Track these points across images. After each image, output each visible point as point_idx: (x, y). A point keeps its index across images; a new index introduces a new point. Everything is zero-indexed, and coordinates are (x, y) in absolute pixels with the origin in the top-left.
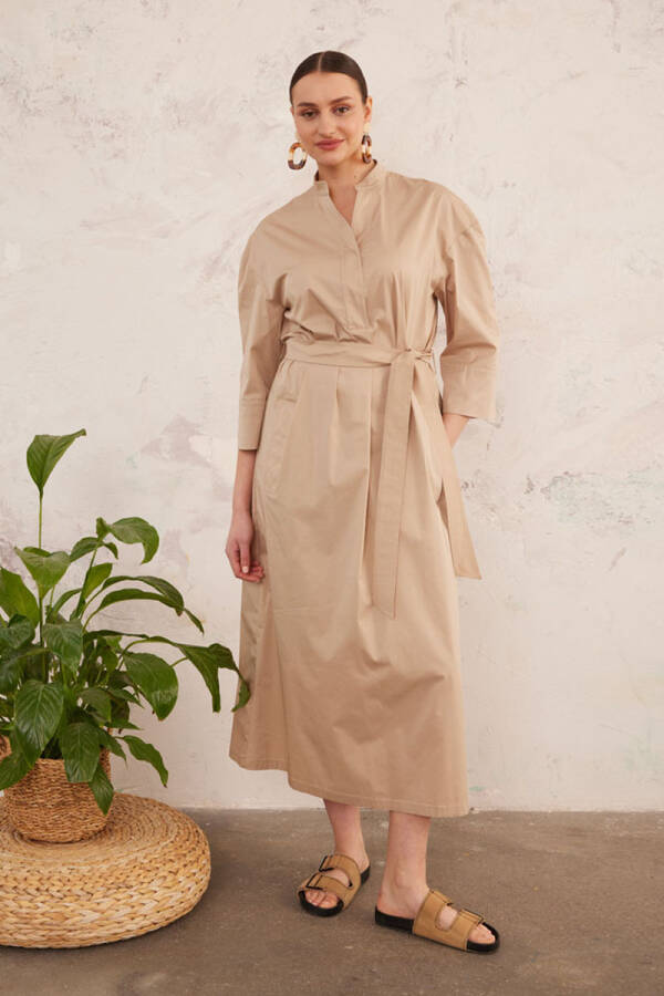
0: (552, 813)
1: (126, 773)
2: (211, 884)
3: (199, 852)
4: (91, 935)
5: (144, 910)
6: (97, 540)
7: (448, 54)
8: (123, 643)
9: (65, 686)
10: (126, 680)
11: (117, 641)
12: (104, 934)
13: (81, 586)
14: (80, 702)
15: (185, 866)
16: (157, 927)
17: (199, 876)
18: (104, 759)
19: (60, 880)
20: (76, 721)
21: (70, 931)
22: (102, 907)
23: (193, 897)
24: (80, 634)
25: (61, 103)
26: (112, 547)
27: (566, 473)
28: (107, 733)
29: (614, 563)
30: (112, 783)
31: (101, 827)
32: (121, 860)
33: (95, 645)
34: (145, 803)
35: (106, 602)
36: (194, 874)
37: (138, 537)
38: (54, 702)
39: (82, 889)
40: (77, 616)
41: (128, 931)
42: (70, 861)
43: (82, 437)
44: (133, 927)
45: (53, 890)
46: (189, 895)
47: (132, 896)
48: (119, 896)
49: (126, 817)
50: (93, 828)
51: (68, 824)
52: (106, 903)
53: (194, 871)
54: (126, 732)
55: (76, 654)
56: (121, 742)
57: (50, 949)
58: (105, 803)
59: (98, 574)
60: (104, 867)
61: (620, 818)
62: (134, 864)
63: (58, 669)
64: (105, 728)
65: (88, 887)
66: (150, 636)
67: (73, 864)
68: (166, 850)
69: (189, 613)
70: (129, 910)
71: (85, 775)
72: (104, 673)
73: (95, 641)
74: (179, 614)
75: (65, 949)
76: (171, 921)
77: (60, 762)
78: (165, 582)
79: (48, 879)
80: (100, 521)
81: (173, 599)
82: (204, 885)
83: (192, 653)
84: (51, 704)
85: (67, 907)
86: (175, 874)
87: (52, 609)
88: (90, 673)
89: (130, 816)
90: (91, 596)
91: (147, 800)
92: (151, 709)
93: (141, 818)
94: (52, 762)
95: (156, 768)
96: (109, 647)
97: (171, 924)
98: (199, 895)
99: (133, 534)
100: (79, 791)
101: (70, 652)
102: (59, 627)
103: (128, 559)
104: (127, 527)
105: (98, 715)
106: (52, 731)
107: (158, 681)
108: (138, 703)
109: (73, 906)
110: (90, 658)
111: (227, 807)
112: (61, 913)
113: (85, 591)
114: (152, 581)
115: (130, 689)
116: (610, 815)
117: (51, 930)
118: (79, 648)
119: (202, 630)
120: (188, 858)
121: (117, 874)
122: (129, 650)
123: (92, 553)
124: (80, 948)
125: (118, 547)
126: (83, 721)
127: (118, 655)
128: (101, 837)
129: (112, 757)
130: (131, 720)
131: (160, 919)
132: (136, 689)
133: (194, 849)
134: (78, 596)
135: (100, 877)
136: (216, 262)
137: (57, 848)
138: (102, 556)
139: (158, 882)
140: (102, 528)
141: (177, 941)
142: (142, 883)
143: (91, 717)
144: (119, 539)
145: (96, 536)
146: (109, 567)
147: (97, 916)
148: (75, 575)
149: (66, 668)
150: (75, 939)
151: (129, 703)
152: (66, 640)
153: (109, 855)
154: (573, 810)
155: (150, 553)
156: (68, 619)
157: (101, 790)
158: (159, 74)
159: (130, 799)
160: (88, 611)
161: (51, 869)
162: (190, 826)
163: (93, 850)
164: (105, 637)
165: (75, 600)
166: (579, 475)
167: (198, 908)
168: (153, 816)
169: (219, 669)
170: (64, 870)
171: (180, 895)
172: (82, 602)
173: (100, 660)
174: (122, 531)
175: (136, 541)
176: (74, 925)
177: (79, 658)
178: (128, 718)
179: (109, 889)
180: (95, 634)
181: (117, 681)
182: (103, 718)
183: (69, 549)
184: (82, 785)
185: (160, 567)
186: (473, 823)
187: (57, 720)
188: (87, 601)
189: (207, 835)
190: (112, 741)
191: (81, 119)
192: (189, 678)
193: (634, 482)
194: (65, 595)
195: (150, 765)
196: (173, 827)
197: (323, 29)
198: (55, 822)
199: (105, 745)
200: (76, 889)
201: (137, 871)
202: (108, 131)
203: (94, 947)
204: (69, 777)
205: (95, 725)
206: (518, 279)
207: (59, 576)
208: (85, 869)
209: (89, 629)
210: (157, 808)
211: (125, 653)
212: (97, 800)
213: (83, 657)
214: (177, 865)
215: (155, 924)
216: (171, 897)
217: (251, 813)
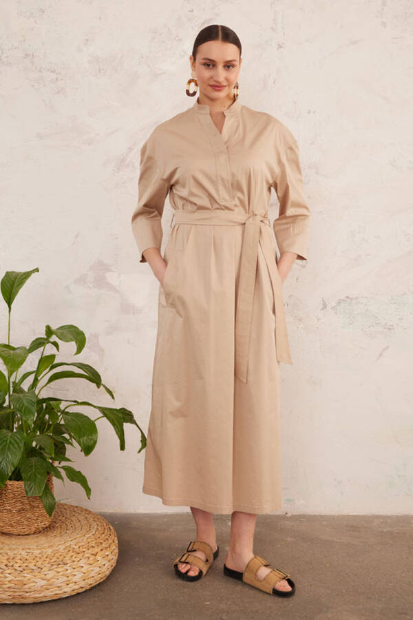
0: (338, 516)
1: (63, 490)
2: (118, 562)
3: (110, 541)
4: (42, 595)
5: (75, 579)
6: (47, 339)
7: (272, 28)
8: (62, 406)
9: (25, 434)
10: (64, 430)
11: (58, 405)
12: (50, 594)
13: (35, 369)
14: (34, 444)
15: (102, 550)
16: (83, 590)
17: (110, 557)
18: (49, 481)
19: (21, 559)
20: (32, 457)
21: (27, 592)
22: (48, 577)
23: (106, 571)
24: (35, 400)
25: (24, 58)
26: (55, 344)
27: (347, 297)
28: (51, 464)
29: (380, 355)
30: (55, 496)
31: (47, 525)
32: (60, 547)
33: (44, 407)
34: (76, 509)
35: (51, 380)
36: (108, 555)
37: (73, 338)
38: (18, 444)
39: (35, 565)
40: (32, 389)
41: (65, 592)
42: (28, 547)
43: (36, 273)
44: (68, 590)
45: (16, 566)
46: (104, 569)
47: (67, 570)
48: (59, 570)
49: (64, 518)
50: (42, 525)
51: (26, 522)
52: (51, 574)
53: (107, 553)
54: (64, 463)
55: (31, 413)
56: (60, 469)
57: (14, 604)
58: (50, 509)
59: (47, 361)
60: (49, 551)
62: (69, 549)
63: (20, 423)
64: (51, 461)
65: (39, 564)
66: (80, 401)
67: (29, 549)
68: (89, 540)
69: (104, 386)
70: (65, 579)
71: (37, 492)
72: (50, 425)
73: (44, 405)
74: (98, 387)
75: (23, 604)
76: (93, 585)
77: (21, 483)
78: (90, 367)
79: (13, 558)
80: (48, 328)
81: (95, 378)
82: (114, 562)
83: (107, 412)
84: (16, 446)
85: (25, 577)
86: (96, 555)
87: (17, 384)
88: (41, 426)
89: (66, 518)
90: (41, 377)
91: (77, 507)
92: (80, 448)
93: (73, 519)
94: (16, 483)
95: (84, 488)
96: (53, 409)
97: (92, 588)
98: (110, 570)
99: (69, 336)
100: (33, 502)
101: (29, 412)
102: (21, 395)
103: (66, 352)
104: (65, 331)
105: (46, 453)
106: (16, 462)
107: (85, 431)
108: (72, 445)
109: (29, 576)
110: (41, 416)
111: (129, 511)
112: (22, 581)
113: (38, 372)
114: (81, 366)
115: (66, 436)
116: (378, 517)
117: (15, 592)
118: (34, 409)
119: (113, 398)
120: (104, 546)
121: (57, 555)
122: (66, 410)
123: (42, 348)
124: (34, 604)
125: (59, 344)
126: (35, 456)
127: (59, 414)
128: (47, 531)
129: (55, 480)
130: (67, 455)
131: (85, 585)
132: (70, 434)
133: (107, 539)
134: (34, 374)
135: (47, 557)
136: (123, 160)
137: (19, 538)
138: (49, 350)
139: (83, 561)
140: (49, 332)
141: (96, 599)
142: (74, 561)
143: (41, 453)
144: (60, 339)
145: (45, 337)
146: (53, 357)
147: (44, 582)
148: (31, 363)
149: (26, 422)
150: (31, 597)
151: (66, 445)
152: (26, 404)
153: (52, 544)
155: (79, 350)
156: (26, 390)
157: (47, 501)
158: (87, 40)
159: (66, 507)
160: (40, 385)
161: (15, 552)
162: (104, 524)
163: (42, 540)
164: (51, 402)
165: (32, 378)
166: (356, 298)
167: (110, 578)
168: (81, 518)
169: (125, 424)
170: (24, 553)
171: (98, 569)
172: (36, 380)
173: (47, 417)
174: (62, 333)
175: (72, 340)
176: (30, 588)
177: (34, 416)
178: (65, 454)
179: (52, 565)
180: (44, 400)
181: (58, 430)
182: (49, 454)
183: (28, 345)
184: (35, 498)
185: (87, 357)
186: (287, 522)
187: (19, 456)
188: (39, 378)
189: (116, 530)
190: (55, 469)
191: (36, 68)
192: (105, 428)
194: (24, 375)
195: (79, 485)
196: (94, 525)
197: (192, 11)
198: (18, 522)
199: (50, 471)
200: (31, 566)
201: (71, 554)
202: (53, 76)
203: (42, 602)
204: (27, 493)
205: (44, 459)
206: (317, 173)
207: (21, 363)
208: (37, 552)
209: (40, 397)
210: (83, 513)
211: (63, 412)
212: (45, 507)
213: (36, 414)
214: (96, 550)
215: (82, 588)
216: (93, 570)
217: (145, 515)
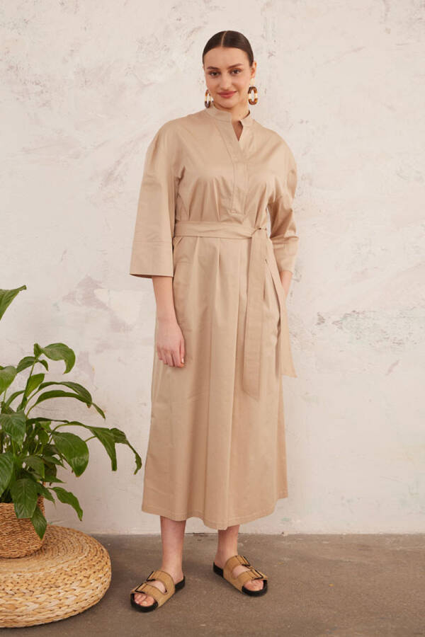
0: (348, 536)
1: (53, 510)
2: (112, 583)
3: (103, 563)
4: (33, 619)
5: (67, 602)
6: (35, 358)
7: (263, 36)
8: (52, 426)
9: (14, 455)
10: (54, 450)
11: (48, 425)
12: (42, 618)
13: (24, 389)
14: (24, 465)
15: (94, 572)
16: (77, 613)
17: (103, 579)
18: (40, 502)
19: (12, 583)
20: (22, 478)
21: (19, 616)
22: (40, 600)
23: (100, 593)
24: (24, 420)
25: (8, 70)
26: (44, 363)
27: (354, 311)
28: (42, 485)
29: (390, 371)
30: (46, 518)
31: (39, 548)
32: (52, 569)
33: (34, 427)
34: (68, 531)
35: (40, 399)
36: (101, 578)
37: (61, 356)
38: (8, 466)
39: (27, 589)
40: (22, 408)
41: (57, 616)
42: (20, 570)
43: (23, 291)
44: (61, 613)
45: (8, 590)
46: (97, 592)
47: (59, 593)
48: (51, 593)
49: (56, 540)
50: (33, 548)
51: (17, 545)
52: (43, 598)
53: (100, 576)
54: (55, 485)
55: (20, 433)
56: (50, 491)
57: (6, 628)
58: (41, 532)
59: (35, 381)
60: (41, 574)
61: (397, 538)
62: (61, 572)
63: (10, 444)
64: (41, 482)
65: (31, 587)
66: (70, 421)
67: (21, 572)
68: (81, 562)
69: (95, 405)
70: (58, 602)
71: (28, 514)
72: (40, 446)
73: (34, 425)
74: (89, 406)
75: (15, 628)
76: (86, 608)
77: (11, 505)
78: (79, 385)
79: (4, 582)
80: (36, 346)
81: (85, 397)
82: (107, 585)
83: (98, 432)
84: (5, 467)
85: (17, 600)
86: (88, 578)
87: (5, 404)
88: (31, 446)
89: (58, 540)
90: (31, 395)
91: (68, 529)
92: (71, 469)
93: (65, 541)
94: (7, 505)
95: (76, 508)
96: (43, 429)
97: (85, 611)
98: (104, 592)
99: (58, 354)
100: (24, 524)
101: (17, 432)
102: (10, 416)
103: (55, 371)
104: (54, 349)
105: (37, 474)
106: (6, 484)
107: (76, 451)
108: (62, 465)
109: (21, 600)
110: (31, 436)
111: (122, 533)
112: (13, 605)
113: (27, 392)
114: (71, 385)
115: (57, 456)
116: (390, 536)
117: (6, 616)
118: (23, 430)
119: (104, 417)
120: (97, 568)
121: (49, 578)
122: (56, 430)
123: (31, 367)
124: (26, 627)
125: (48, 362)
126: (26, 478)
127: (49, 434)
128: (39, 554)
129: (45, 501)
130: (58, 477)
131: (79, 608)
132: (61, 456)
133: (100, 561)
134: (23, 394)
135: (39, 580)
136: (111, 174)
137: (10, 562)
138: (38, 369)
139: (76, 584)
140: (38, 350)
141: (89, 622)
142: (66, 584)
143: (31, 475)
144: (50, 358)
145: (34, 356)
146: (42, 376)
147: (37, 606)
148: (20, 382)
149: (15, 443)
150: (22, 621)
151: (57, 466)
152: (14, 423)
153: (43, 567)
154: (361, 533)
155: (69, 367)
156: (15, 410)
157: (38, 523)
158: (72, 51)
159: (57, 529)
160: (29, 405)
161: (7, 575)
162: (97, 546)
163: (34, 563)
164: (41, 422)
165: (20, 398)
166: (363, 313)
167: (103, 601)
168: (73, 540)
169: (116, 444)
170: (15, 576)
171: (91, 592)
172: (25, 400)
173: (37, 437)
174: (51, 352)
175: (61, 359)
176: (21, 612)
177: (23, 436)
178: (55, 476)
179: (44, 588)
180: (33, 421)
181: (49, 451)
182: (39, 476)
183: (16, 364)
184: (26, 520)
185: (76, 376)
186: (284, 542)
187: (9, 477)
188: (28, 398)
189: (109, 552)
190: (45, 490)
191: (21, 80)
192: (96, 448)
193: (404, 317)
194: (13, 395)
195: (71, 506)
196: (87, 547)
197: (180, 20)
198: (8, 545)
199: (41, 493)
200: (23, 589)
201: (63, 576)
202: (38, 88)
203: (35, 626)
204: (17, 516)
205: (35, 480)
206: (311, 184)
207: (9, 382)
208: (28, 575)
209: (30, 417)
210: (75, 535)
211: (54, 433)
212: (36, 529)
213: (26, 435)
214: (89, 572)
215: (75, 611)
216: (85, 593)
217: (138, 537)
